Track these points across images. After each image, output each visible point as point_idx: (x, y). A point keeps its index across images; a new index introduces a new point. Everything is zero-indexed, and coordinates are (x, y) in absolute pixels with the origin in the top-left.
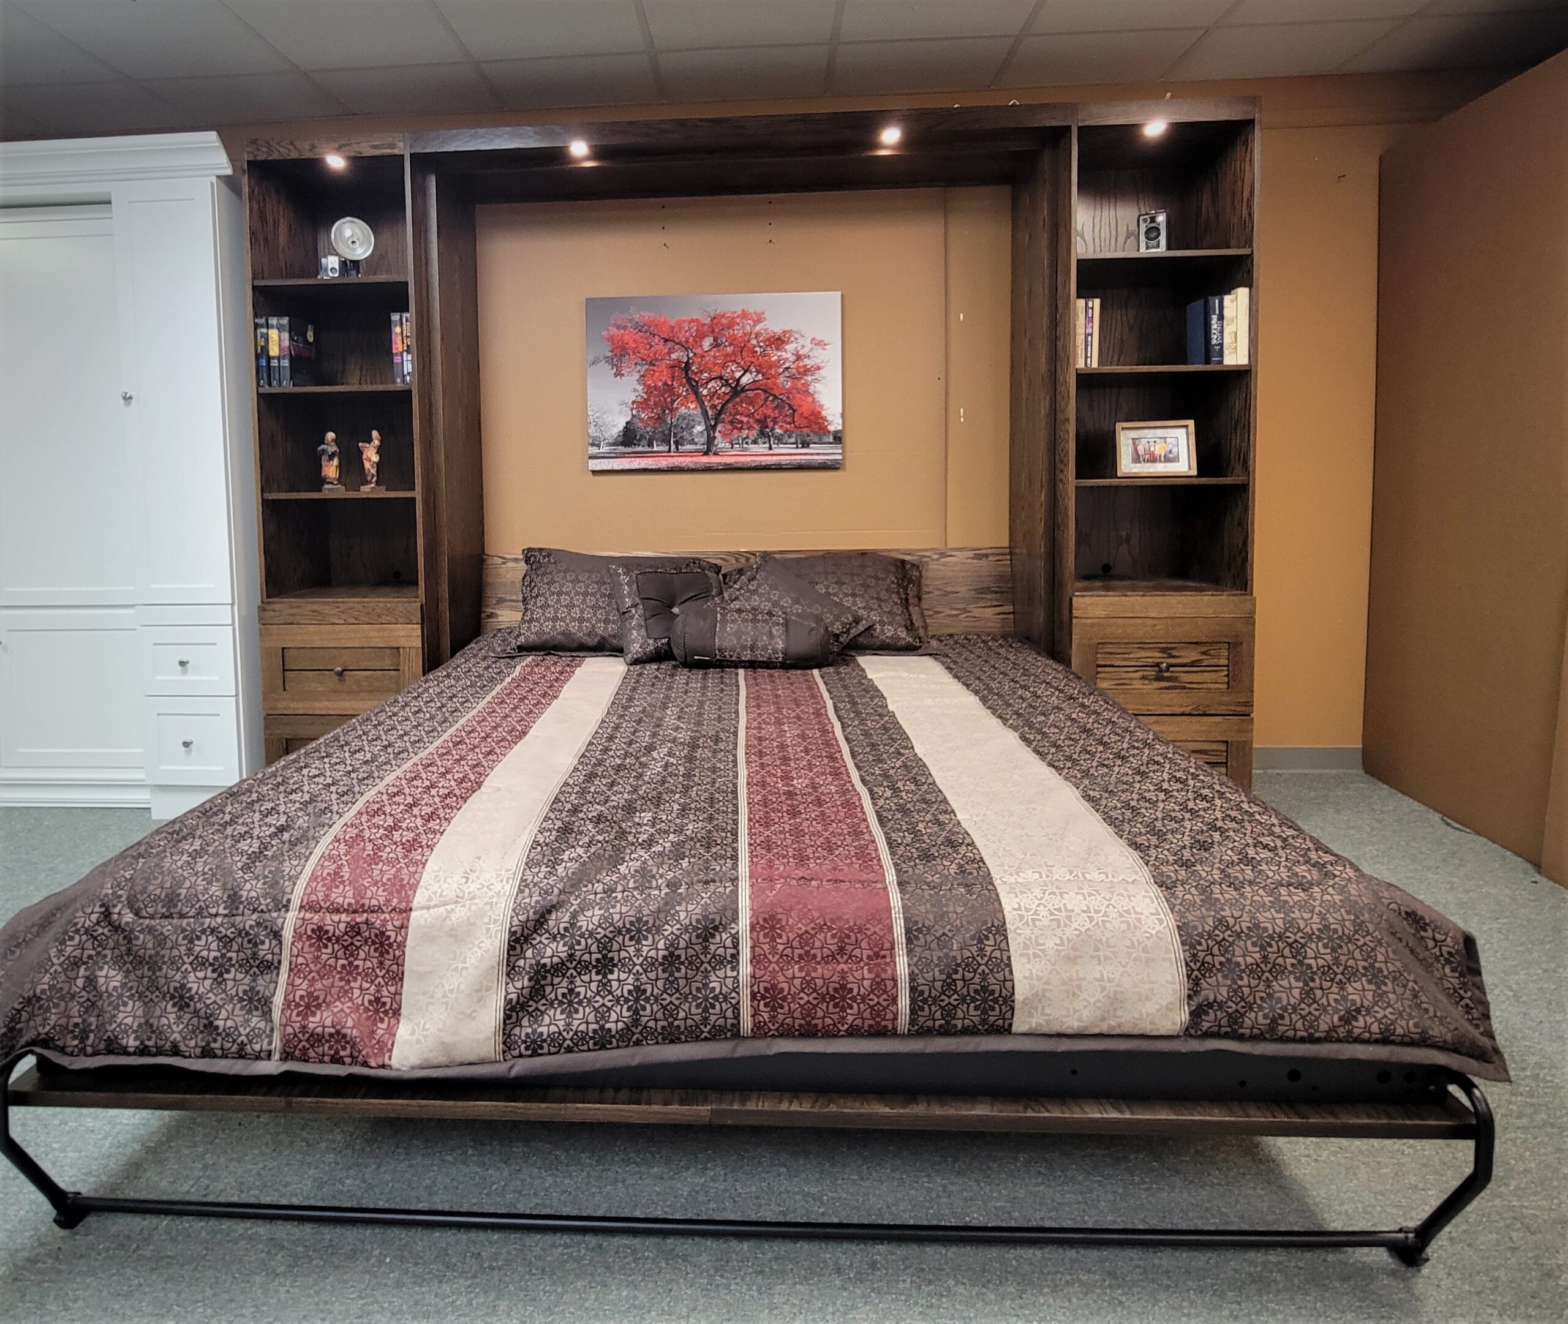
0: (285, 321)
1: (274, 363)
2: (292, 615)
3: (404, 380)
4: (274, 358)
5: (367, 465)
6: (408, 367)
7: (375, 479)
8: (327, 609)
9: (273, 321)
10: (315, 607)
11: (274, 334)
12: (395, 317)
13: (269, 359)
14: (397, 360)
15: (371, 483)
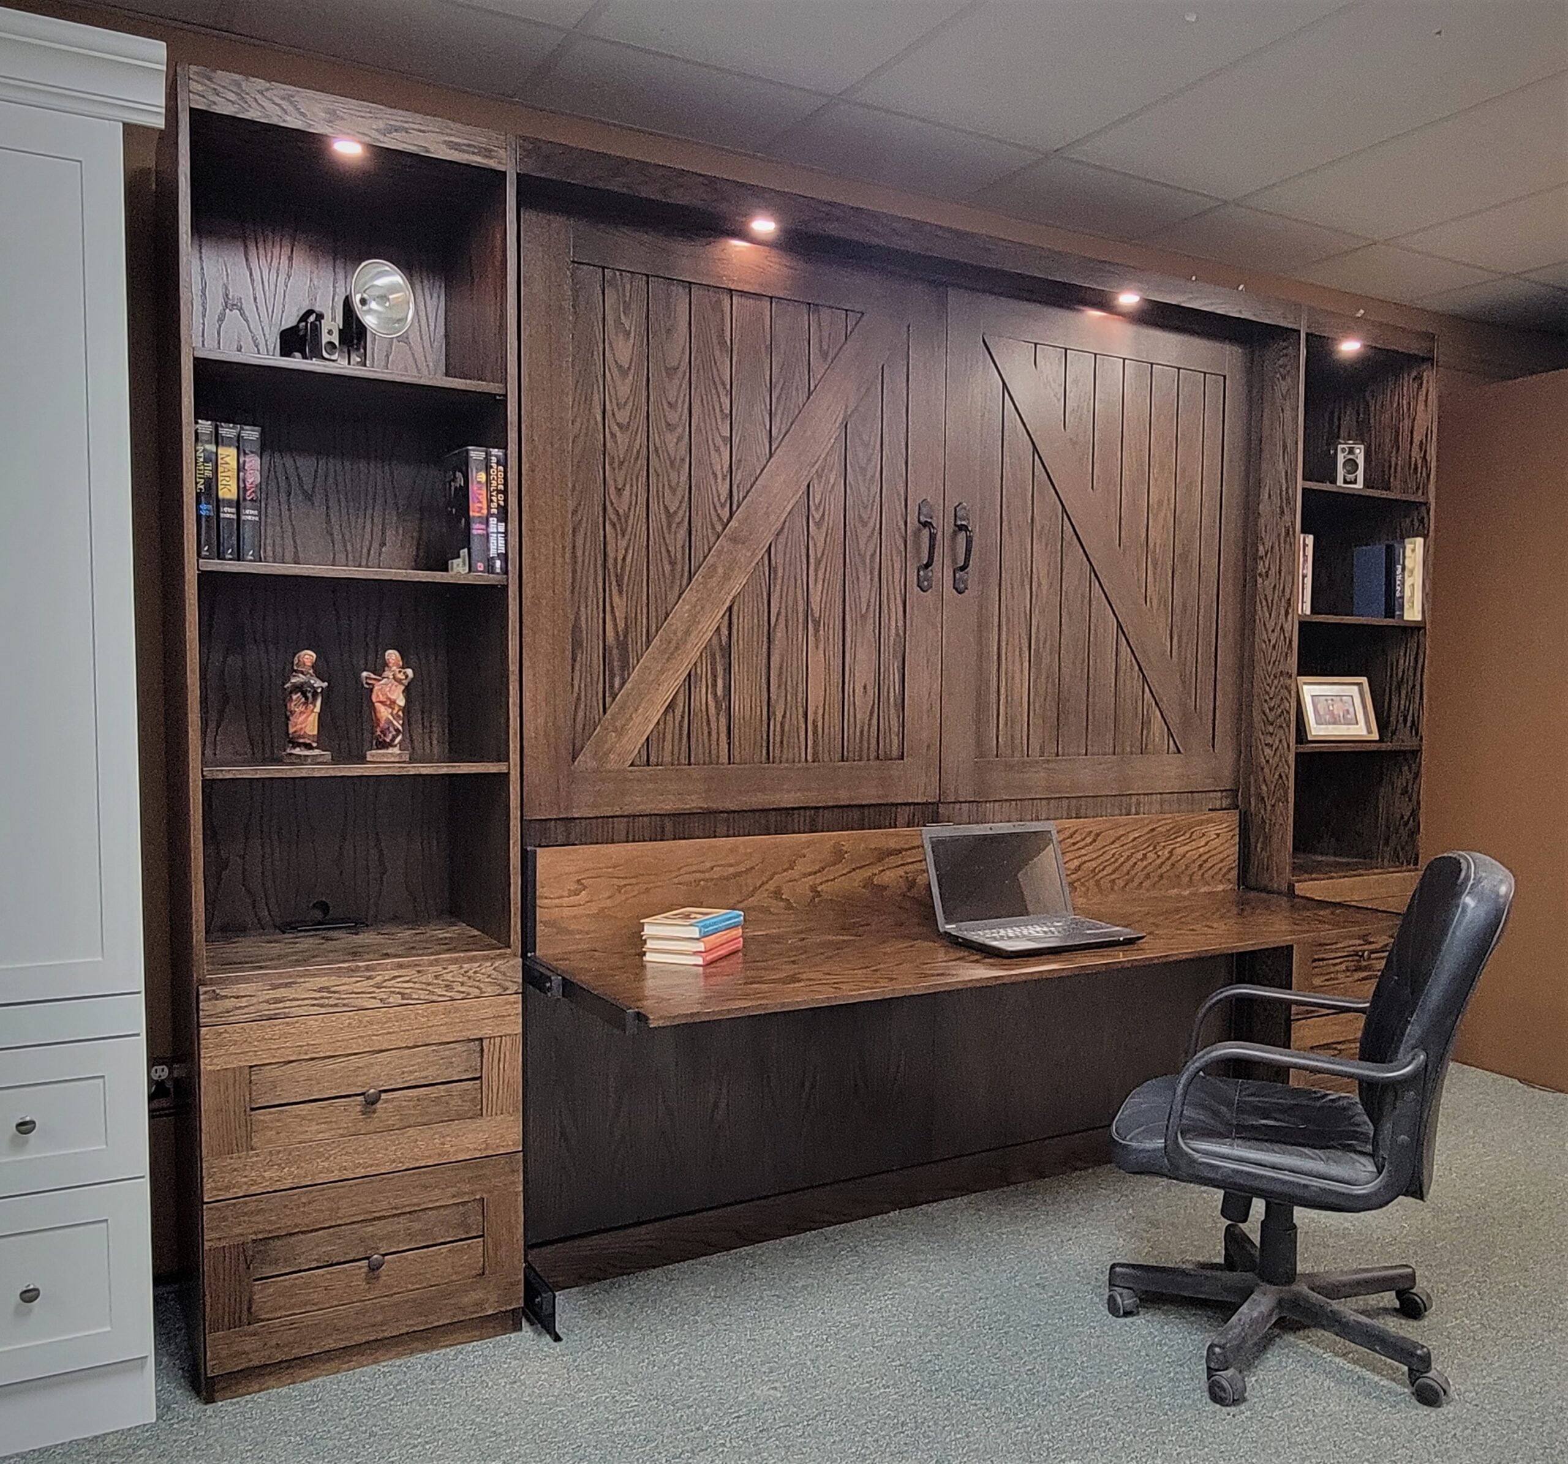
0: (251, 434)
1: (228, 513)
2: (277, 1001)
3: (490, 569)
4: (229, 503)
5: (384, 713)
6: (497, 545)
7: (400, 738)
8: (346, 984)
9: (228, 431)
10: (323, 981)
11: (228, 456)
12: (476, 454)
13: (218, 503)
14: (477, 529)
15: (390, 745)
